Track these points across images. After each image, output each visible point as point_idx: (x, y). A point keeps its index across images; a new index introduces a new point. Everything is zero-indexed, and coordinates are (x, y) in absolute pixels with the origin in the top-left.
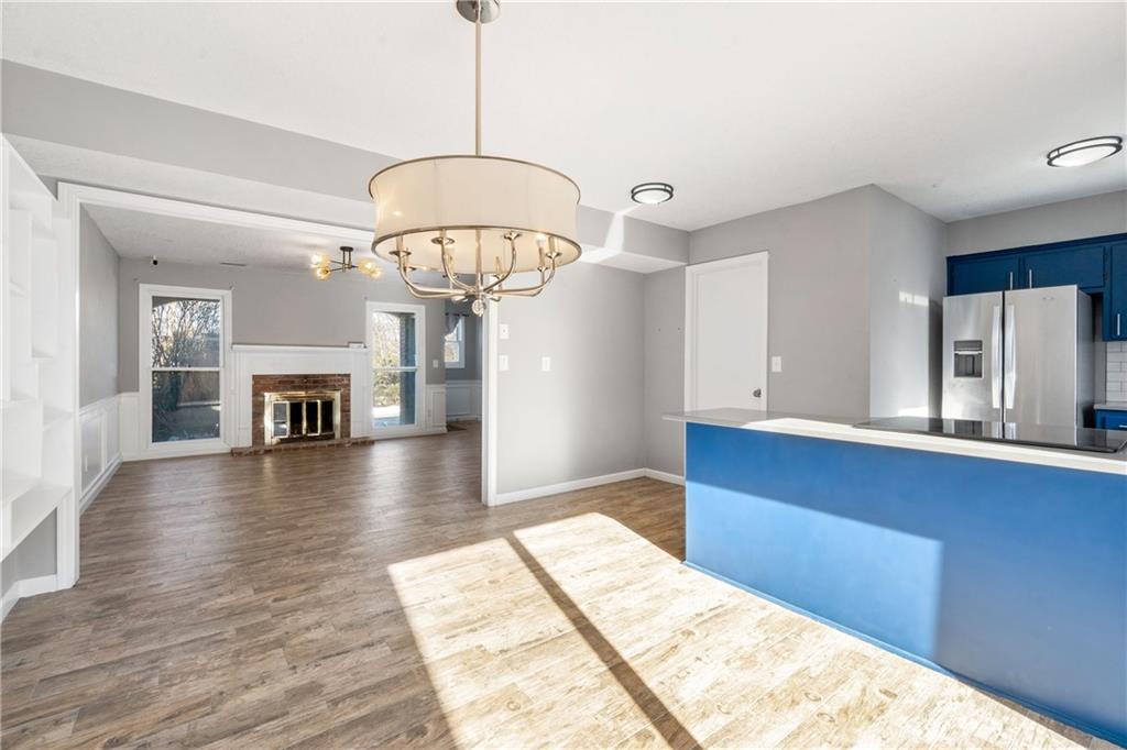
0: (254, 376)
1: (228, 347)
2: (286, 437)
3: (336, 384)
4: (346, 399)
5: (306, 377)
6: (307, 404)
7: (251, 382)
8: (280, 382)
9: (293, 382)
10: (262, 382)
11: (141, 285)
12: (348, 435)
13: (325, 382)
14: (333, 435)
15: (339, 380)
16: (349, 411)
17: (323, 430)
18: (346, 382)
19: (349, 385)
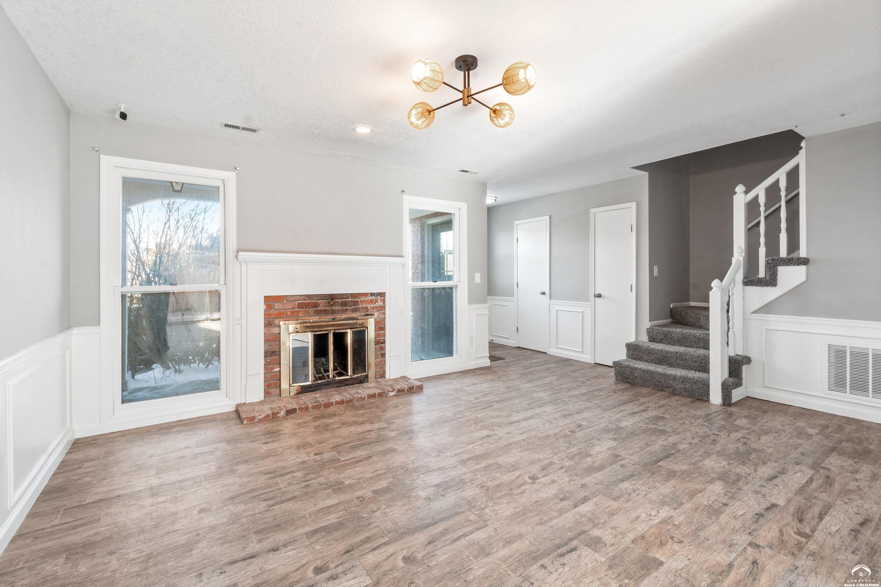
0: (265, 297)
1: (231, 255)
2: (308, 383)
3: (369, 306)
4: (381, 327)
5: (332, 297)
6: (334, 334)
7: (262, 307)
8: (300, 306)
9: (316, 305)
10: (277, 306)
11: (104, 158)
12: (383, 376)
13: (356, 303)
14: (367, 377)
15: (372, 301)
16: (384, 342)
17: (354, 371)
18: (380, 304)
19: (383, 308)
